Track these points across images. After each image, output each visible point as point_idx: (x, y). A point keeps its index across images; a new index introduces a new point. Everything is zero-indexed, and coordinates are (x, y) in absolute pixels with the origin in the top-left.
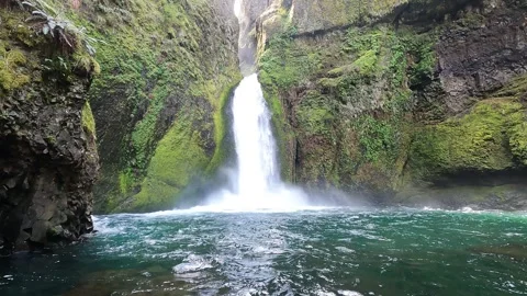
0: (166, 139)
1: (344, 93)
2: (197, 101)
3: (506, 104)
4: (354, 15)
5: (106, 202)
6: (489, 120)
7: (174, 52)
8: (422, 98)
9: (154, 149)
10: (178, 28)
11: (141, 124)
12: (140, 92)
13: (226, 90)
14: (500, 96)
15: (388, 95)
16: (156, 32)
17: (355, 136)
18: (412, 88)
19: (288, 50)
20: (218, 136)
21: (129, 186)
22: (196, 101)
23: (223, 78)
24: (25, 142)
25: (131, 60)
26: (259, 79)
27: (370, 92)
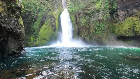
0: (43, 27)
2: (51, 17)
3: (135, 19)
5: (28, 44)
7: (44, 2)
8: (112, 16)
9: (40, 30)
11: (36, 23)
12: (35, 14)
13: (59, 13)
14: (134, 16)
15: (103, 16)
17: (94, 27)
18: (110, 14)
19: (76, 2)
20: (57, 26)
21: (33, 40)
23: (58, 10)
24: (4, 28)
25: (32, 5)
26: (68, 11)
27: (98, 15)
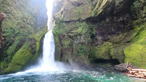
0: (19, 51)
1: (74, 38)
4: (77, 18)
6: (106, 47)
7: (25, 26)
8: (93, 40)
9: (14, 54)
10: (27, 19)
11: (10, 47)
12: (11, 38)
13: (42, 35)
14: (109, 41)
15: (85, 39)
16: (20, 20)
17: (77, 49)
18: (91, 38)
19: (61, 25)
22: (31, 39)
23: (42, 32)
25: (9, 29)
26: (53, 32)
27: (80, 38)
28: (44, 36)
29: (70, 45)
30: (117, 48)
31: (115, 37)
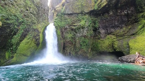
0: (24, 41)
1: (77, 31)
3: (113, 37)
4: (80, 11)
6: (110, 40)
7: (28, 15)
8: (95, 33)
9: (19, 44)
10: (30, 8)
11: (15, 36)
12: (16, 27)
13: (44, 27)
14: (112, 35)
15: (87, 32)
16: (22, 8)
17: (79, 42)
18: (93, 31)
19: (63, 18)
20: (41, 40)
21: (9, 56)
22: (35, 30)
23: (44, 24)
25: (13, 16)
26: (54, 25)
27: (83, 31)
28: (45, 28)
29: (72, 38)
30: (121, 40)
31: (118, 31)
